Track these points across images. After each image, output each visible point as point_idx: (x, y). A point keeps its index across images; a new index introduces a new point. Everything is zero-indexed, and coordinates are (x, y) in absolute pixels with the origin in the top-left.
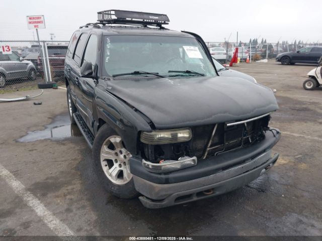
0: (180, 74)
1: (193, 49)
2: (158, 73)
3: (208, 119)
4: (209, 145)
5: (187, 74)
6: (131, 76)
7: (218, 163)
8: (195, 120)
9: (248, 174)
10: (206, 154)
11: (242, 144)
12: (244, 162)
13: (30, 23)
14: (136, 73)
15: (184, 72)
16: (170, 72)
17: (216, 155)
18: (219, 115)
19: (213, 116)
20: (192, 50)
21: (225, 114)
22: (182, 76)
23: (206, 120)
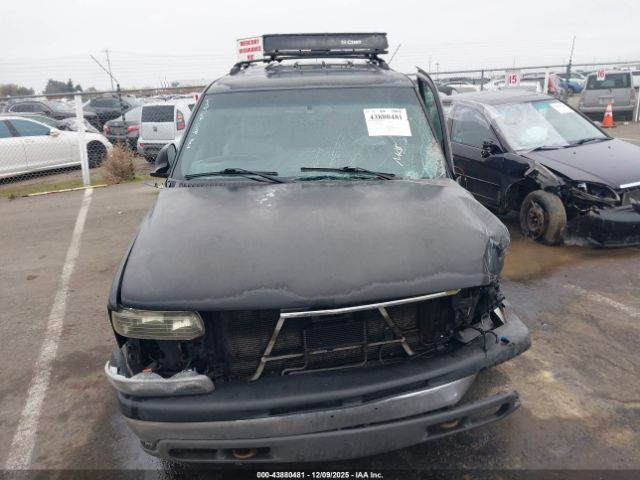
0: (328, 174)
1: (391, 114)
2: (275, 174)
3: (232, 299)
4: (269, 350)
5: (347, 175)
6: (220, 177)
7: (258, 397)
8: (201, 299)
9: (357, 434)
10: (260, 369)
11: (366, 358)
12: (338, 403)
13: (241, 51)
14: (230, 172)
15: (339, 171)
16: (303, 169)
17: (285, 373)
18: (263, 291)
19: (246, 293)
20: (388, 117)
21: (277, 291)
22: (333, 178)
23: (226, 300)
